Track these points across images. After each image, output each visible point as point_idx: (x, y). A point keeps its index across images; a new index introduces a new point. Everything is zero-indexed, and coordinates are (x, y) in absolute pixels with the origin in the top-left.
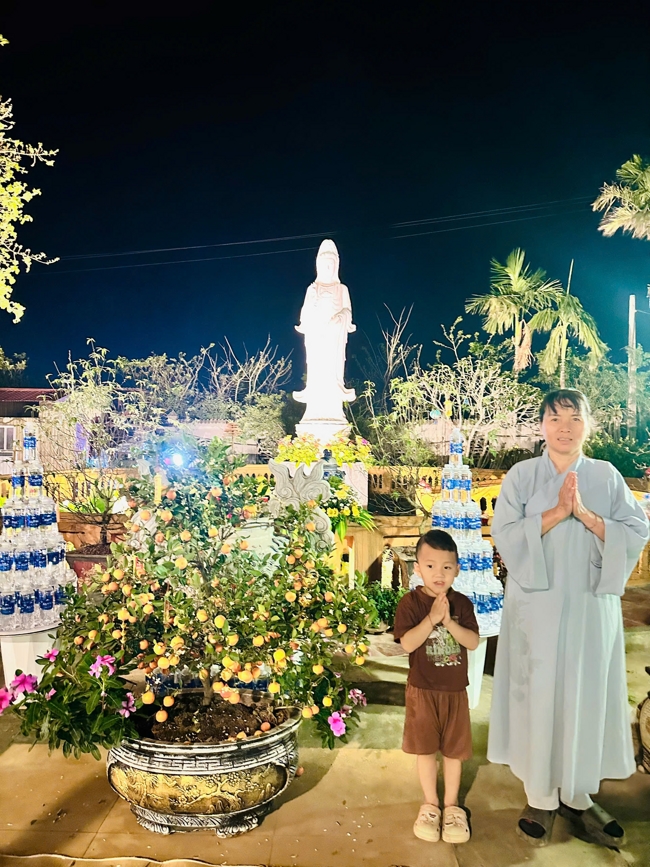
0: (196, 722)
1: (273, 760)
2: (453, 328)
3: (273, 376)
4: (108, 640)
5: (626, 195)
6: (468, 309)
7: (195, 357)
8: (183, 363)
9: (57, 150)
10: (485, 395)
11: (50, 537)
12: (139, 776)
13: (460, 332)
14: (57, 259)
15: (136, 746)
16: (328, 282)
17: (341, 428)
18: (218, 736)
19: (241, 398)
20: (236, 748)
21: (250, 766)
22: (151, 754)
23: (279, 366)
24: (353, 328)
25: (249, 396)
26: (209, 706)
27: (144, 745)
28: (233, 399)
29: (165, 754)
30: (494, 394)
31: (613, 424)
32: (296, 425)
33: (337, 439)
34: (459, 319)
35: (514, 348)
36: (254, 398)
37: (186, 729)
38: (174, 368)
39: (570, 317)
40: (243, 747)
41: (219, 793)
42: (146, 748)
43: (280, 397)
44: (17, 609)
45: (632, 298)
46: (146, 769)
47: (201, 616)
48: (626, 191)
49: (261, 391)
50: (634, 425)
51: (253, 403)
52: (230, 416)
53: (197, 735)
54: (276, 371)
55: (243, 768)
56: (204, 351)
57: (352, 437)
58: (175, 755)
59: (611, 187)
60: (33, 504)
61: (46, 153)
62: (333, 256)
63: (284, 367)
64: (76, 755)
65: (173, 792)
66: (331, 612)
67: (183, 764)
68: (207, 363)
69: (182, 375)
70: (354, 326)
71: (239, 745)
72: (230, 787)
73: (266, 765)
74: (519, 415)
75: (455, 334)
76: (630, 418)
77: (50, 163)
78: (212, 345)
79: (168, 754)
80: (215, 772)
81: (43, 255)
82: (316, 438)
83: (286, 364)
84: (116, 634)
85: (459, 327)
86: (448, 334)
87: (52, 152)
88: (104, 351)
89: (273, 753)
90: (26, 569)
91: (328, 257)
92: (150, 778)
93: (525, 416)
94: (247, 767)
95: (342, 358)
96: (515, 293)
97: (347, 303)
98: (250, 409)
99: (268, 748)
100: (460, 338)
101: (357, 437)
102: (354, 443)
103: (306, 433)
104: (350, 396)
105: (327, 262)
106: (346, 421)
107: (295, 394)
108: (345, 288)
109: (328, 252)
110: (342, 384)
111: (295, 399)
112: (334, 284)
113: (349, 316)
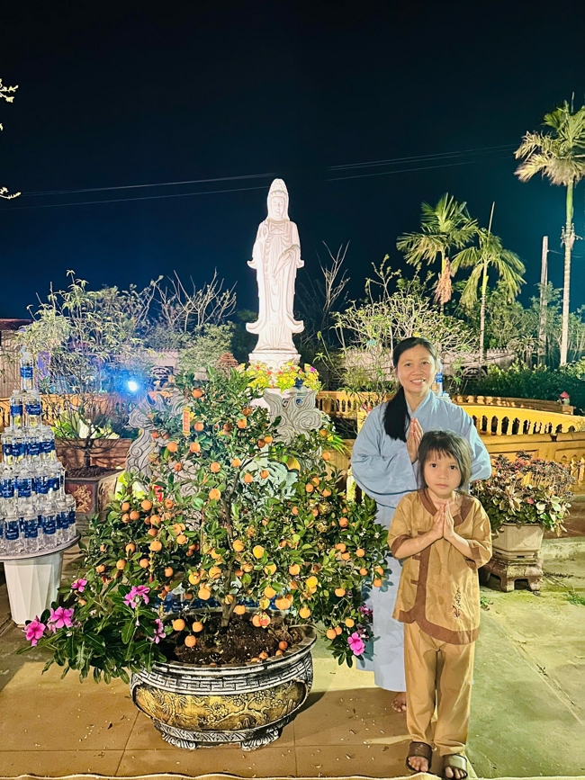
0: (218, 644)
1: (294, 678)
2: (382, 265)
3: (219, 307)
4: (136, 569)
5: (546, 142)
6: (399, 246)
7: (145, 289)
8: (134, 295)
9: (17, 87)
10: (414, 326)
11: (50, 465)
12: (167, 697)
13: (389, 268)
14: (19, 194)
15: (165, 670)
16: (278, 219)
17: (290, 357)
18: (241, 658)
19: (190, 329)
20: (263, 668)
21: (275, 685)
22: (179, 676)
23: (225, 299)
24: (301, 264)
25: (199, 327)
26: (228, 627)
27: (172, 668)
28: (183, 329)
29: (192, 676)
30: (422, 325)
31: (525, 353)
32: (250, 355)
33: (288, 367)
34: (387, 257)
36: (203, 328)
37: (209, 650)
38: (126, 300)
39: (490, 255)
40: (269, 667)
41: (246, 711)
42: (174, 671)
43: (228, 327)
44: (22, 534)
45: (545, 239)
46: (174, 691)
47: (237, 546)
48: (546, 139)
49: (209, 322)
50: (543, 353)
51: (203, 333)
52: (181, 345)
53: (220, 656)
54: (223, 303)
55: (268, 687)
56: (153, 283)
57: (301, 366)
58: (203, 677)
59: (533, 136)
60: (32, 433)
61: (5, 89)
62: (282, 195)
63: (230, 299)
64: (106, 680)
65: (202, 711)
66: (349, 537)
67: (211, 685)
68: (157, 296)
69: (134, 306)
70: (303, 262)
71: (265, 666)
72: (256, 705)
73: (289, 682)
74: (443, 345)
75: (385, 271)
76: (541, 347)
77: (10, 99)
78: (161, 277)
79: (196, 676)
80: (243, 692)
81: (5, 189)
82: (268, 366)
83: (231, 296)
84: (143, 563)
85: (388, 264)
86: (379, 271)
87: (11, 89)
88: (83, 282)
89: (295, 670)
90: (28, 495)
91: (278, 195)
92: (178, 699)
93: (448, 346)
94: (272, 686)
95: (292, 292)
96: (443, 233)
97: (296, 240)
98: (201, 339)
99: (289, 666)
100: (390, 275)
101: (306, 365)
102: (304, 370)
103: (258, 362)
104: (299, 327)
105: (276, 199)
106: (295, 351)
107: (248, 325)
108: (294, 226)
109: (279, 191)
110: (292, 316)
111: (248, 330)
112: (284, 221)
113: (298, 252)
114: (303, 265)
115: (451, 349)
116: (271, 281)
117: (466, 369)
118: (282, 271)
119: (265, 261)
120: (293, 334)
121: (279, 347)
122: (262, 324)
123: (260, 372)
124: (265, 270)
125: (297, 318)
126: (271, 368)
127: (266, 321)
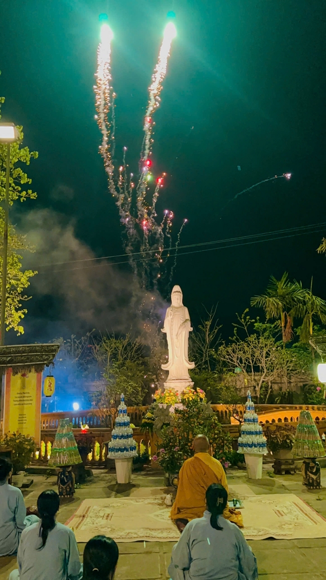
2: (243, 315)
6: (253, 304)
7: (83, 338)
8: (74, 342)
10: (266, 357)
13: (248, 317)
16: (178, 306)
17: (188, 384)
30: (272, 356)
32: (164, 383)
33: (188, 391)
34: (247, 310)
35: (281, 327)
36: (123, 363)
56: (89, 334)
57: (194, 388)
62: (179, 293)
68: (91, 342)
70: (192, 328)
74: (288, 370)
75: (245, 318)
78: (94, 330)
82: (175, 390)
85: (247, 314)
86: (241, 319)
91: (177, 294)
93: (291, 370)
95: (187, 346)
96: (280, 296)
97: (188, 317)
100: (248, 321)
101: (198, 388)
102: (197, 392)
103: (170, 388)
104: (192, 366)
105: (177, 297)
106: (190, 380)
107: (162, 365)
108: (186, 309)
109: (177, 292)
110: (188, 359)
111: (162, 368)
112: (181, 307)
113: (189, 323)
114: (192, 330)
115: (294, 372)
116: (175, 340)
117: (307, 387)
118: (181, 335)
119: (171, 330)
120: (189, 370)
121: (182, 378)
122: (170, 365)
123: (172, 394)
124: (171, 334)
125: (190, 360)
126: (177, 391)
127: (173, 363)
